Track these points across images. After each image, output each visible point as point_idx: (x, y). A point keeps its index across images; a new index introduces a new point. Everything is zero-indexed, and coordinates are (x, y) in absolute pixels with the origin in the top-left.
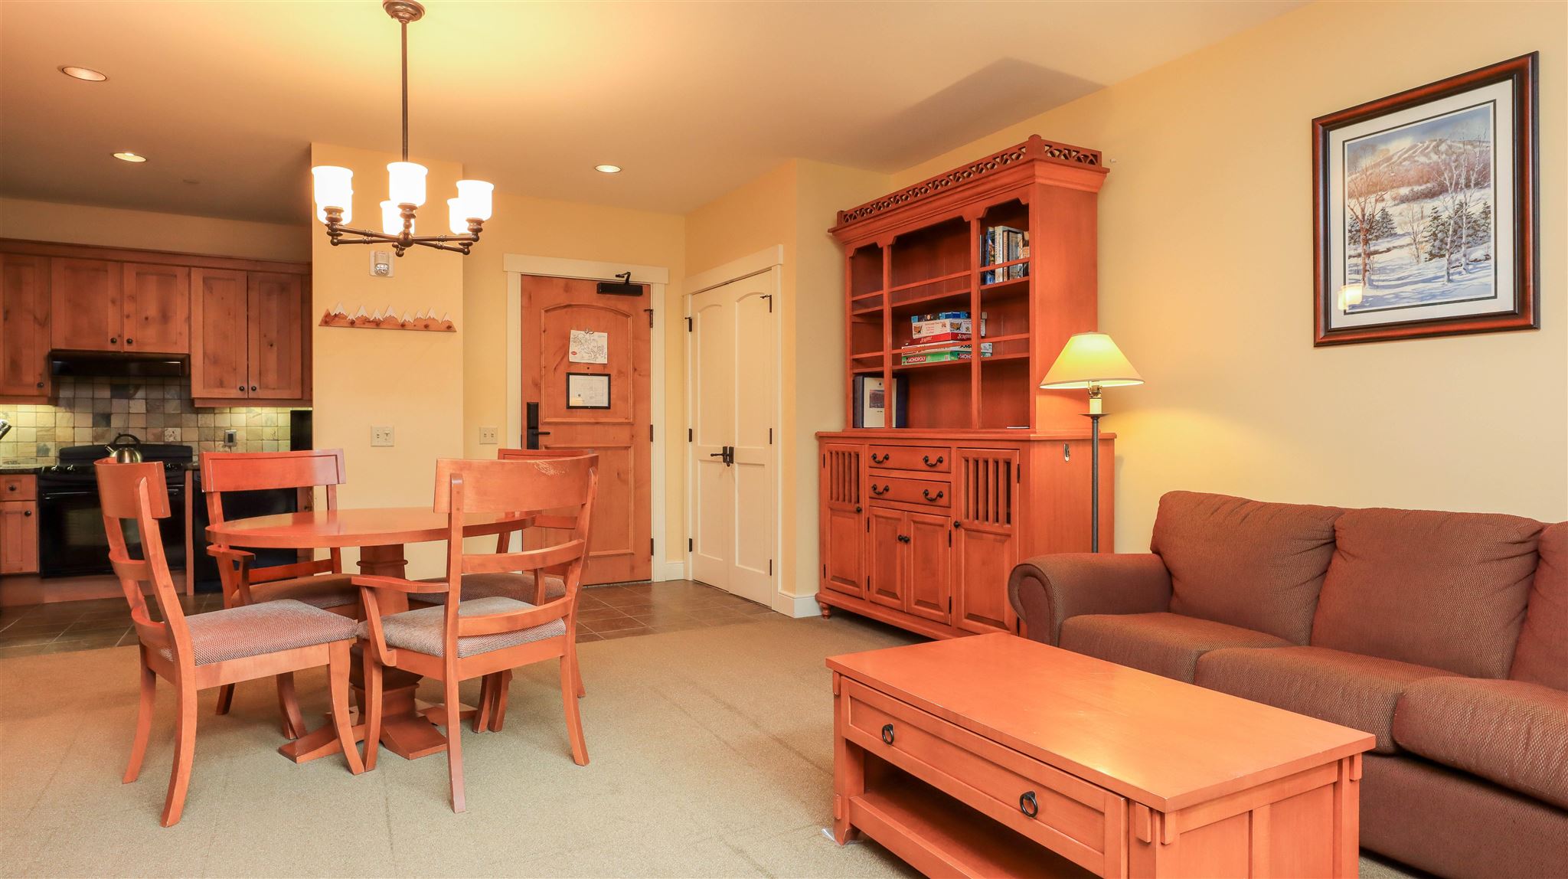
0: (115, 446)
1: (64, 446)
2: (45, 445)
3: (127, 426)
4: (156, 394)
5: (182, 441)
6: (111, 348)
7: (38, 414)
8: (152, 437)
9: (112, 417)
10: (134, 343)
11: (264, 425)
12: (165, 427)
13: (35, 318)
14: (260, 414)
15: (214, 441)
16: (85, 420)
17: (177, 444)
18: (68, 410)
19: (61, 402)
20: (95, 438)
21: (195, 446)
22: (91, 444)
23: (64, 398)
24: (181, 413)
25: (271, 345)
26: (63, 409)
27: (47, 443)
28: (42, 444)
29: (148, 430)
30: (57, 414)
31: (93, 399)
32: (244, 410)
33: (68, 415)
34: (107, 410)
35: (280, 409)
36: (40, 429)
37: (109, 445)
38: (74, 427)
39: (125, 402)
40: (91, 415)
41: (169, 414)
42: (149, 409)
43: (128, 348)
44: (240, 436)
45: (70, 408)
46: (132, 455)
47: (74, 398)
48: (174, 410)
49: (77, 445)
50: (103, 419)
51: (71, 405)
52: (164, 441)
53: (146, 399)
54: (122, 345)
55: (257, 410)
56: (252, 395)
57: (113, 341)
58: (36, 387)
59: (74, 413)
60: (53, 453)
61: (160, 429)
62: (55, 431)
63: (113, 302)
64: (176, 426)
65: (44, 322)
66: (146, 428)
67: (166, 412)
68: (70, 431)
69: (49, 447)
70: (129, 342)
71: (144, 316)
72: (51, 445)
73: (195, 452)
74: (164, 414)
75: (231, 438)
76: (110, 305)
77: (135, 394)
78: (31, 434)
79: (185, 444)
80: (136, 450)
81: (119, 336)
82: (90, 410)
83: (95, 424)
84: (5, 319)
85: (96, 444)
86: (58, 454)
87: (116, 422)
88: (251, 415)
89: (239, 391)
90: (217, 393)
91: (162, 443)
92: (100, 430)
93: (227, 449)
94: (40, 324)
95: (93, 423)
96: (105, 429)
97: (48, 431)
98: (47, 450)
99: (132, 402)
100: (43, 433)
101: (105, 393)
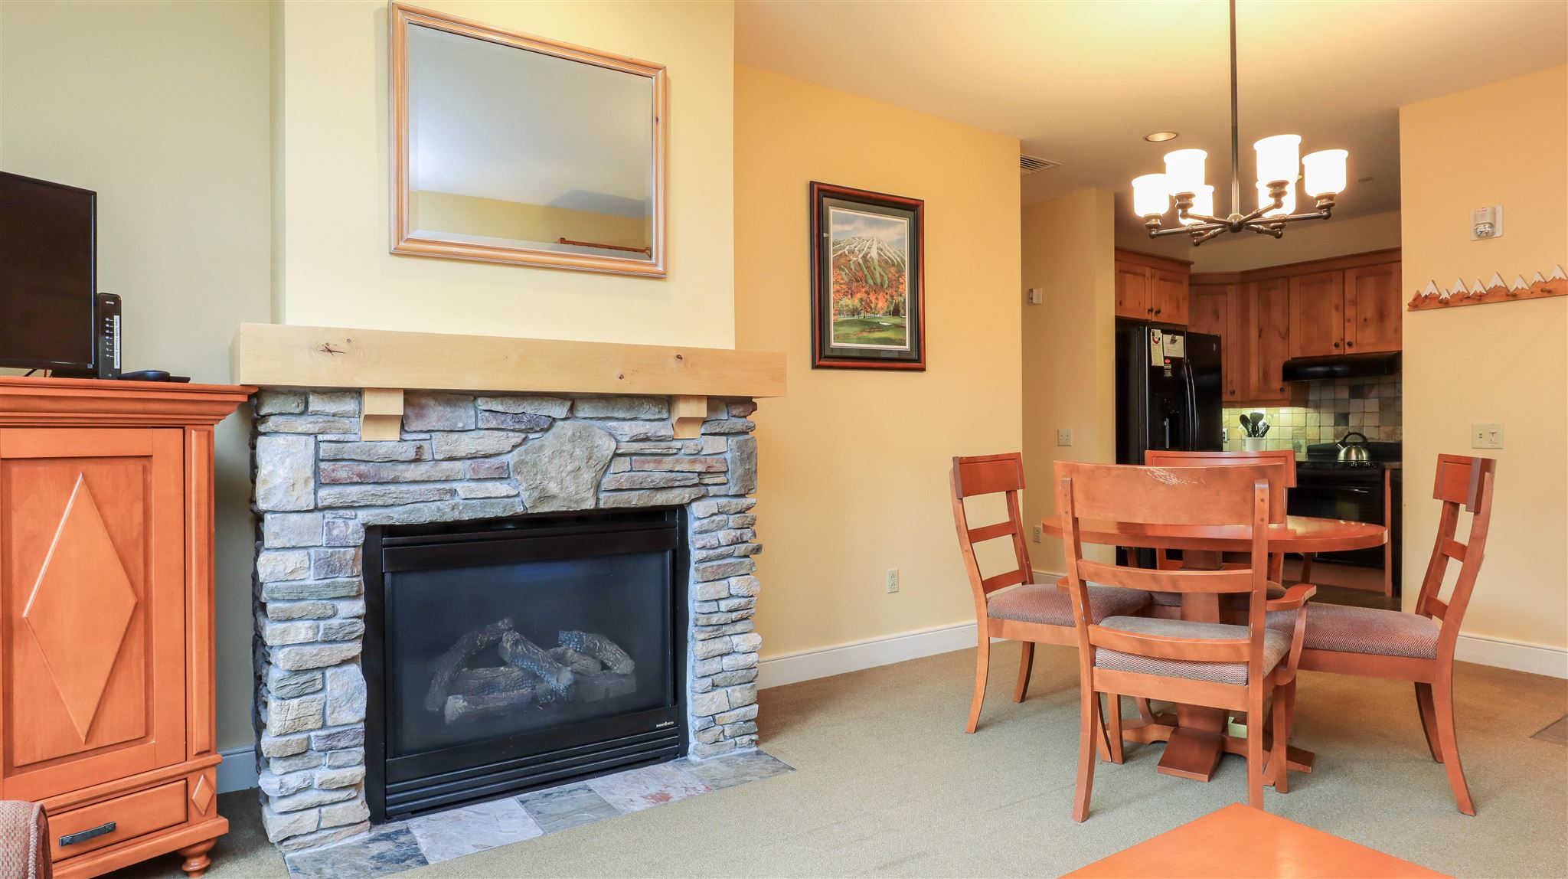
0: (1344, 444)
1: (1312, 443)
2: (1298, 442)
3: (1359, 425)
4: (1388, 392)
6: (1335, 352)
7: (1293, 415)
8: (1384, 435)
9: (1350, 416)
10: (1354, 345)
12: (1395, 426)
13: (1280, 333)
16: (1328, 419)
19: (1310, 404)
20: (1336, 436)
22: (1330, 442)
23: (1312, 400)
26: (1311, 410)
27: (1300, 441)
28: (1296, 441)
29: (1380, 429)
30: (1308, 415)
31: (1334, 400)
33: (1316, 415)
34: (1345, 411)
36: (1295, 429)
37: (1339, 443)
38: (1320, 427)
39: (1361, 401)
40: (1333, 415)
42: (1382, 407)
43: (1349, 351)
45: (1317, 409)
46: (1358, 452)
47: (1320, 400)
49: (1322, 442)
50: (1342, 418)
51: (1317, 406)
52: (1395, 439)
53: (1379, 399)
54: (1344, 348)
57: (1337, 345)
58: (1279, 391)
59: (1320, 413)
60: (1304, 450)
61: (1392, 428)
62: (1306, 430)
63: (1337, 308)
65: (1286, 336)
66: (1379, 427)
68: (1317, 429)
69: (1301, 443)
70: (1350, 344)
71: (1363, 318)
72: (1302, 442)
74: (1395, 412)
76: (1334, 311)
77: (1369, 393)
78: (1288, 433)
80: (1364, 448)
81: (1342, 340)
82: (1332, 411)
83: (1336, 424)
84: (1260, 336)
85: (1335, 441)
86: (1307, 450)
87: (1353, 422)
91: (1393, 442)
92: (1340, 428)
94: (1282, 337)
95: (1335, 423)
96: (1345, 427)
97: (1300, 430)
98: (1300, 447)
99: (1367, 402)
100: (1298, 431)
101: (1344, 394)
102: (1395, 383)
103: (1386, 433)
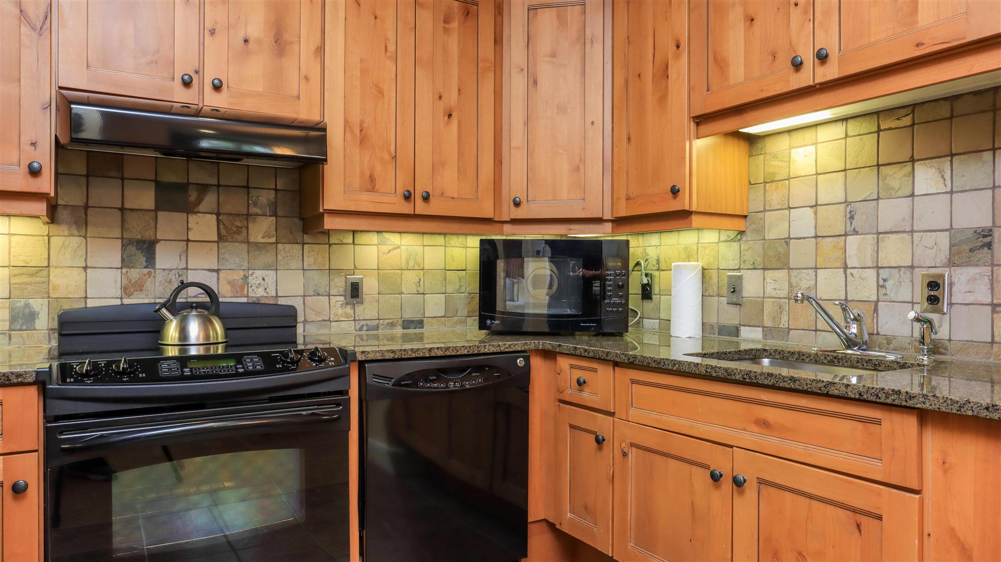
1: (67, 306)
2: (27, 305)
3: (185, 266)
4: (234, 203)
5: (277, 296)
6: (181, 96)
7: (13, 238)
8: (229, 287)
9: (158, 248)
10: (225, 87)
11: (403, 267)
12: (249, 269)
14: (398, 247)
15: (329, 295)
16: (106, 252)
17: (271, 302)
18: (76, 232)
19: (61, 214)
20: (126, 290)
21: (297, 303)
22: (118, 302)
23: (65, 206)
24: (277, 243)
25: (450, 116)
26: (64, 229)
27: (32, 301)
28: (21, 303)
29: (222, 274)
30: (53, 240)
31: (122, 209)
32: (374, 238)
33: (75, 241)
34: (149, 235)
35: (427, 239)
36: (17, 271)
37: (164, 305)
38: (85, 268)
39: (180, 216)
40: (119, 244)
41: (257, 244)
42: (224, 232)
43: (213, 101)
44: (370, 286)
45: (78, 228)
46: (204, 325)
47: (86, 207)
48: (263, 238)
49: (91, 304)
50: (140, 251)
51: (80, 223)
52: (247, 296)
53: (218, 214)
54: (201, 92)
55: (394, 239)
56: (421, 208)
57: (187, 84)
58: (23, 172)
59: (85, 237)
60: (45, 322)
61: (242, 273)
62: (49, 276)
64: (267, 268)
65: (42, 25)
66: (217, 271)
67: (252, 240)
68: (77, 276)
69: (35, 308)
70: (216, 86)
71: (241, 36)
72: (39, 305)
73: (300, 318)
74: (248, 242)
75: (355, 291)
76: (178, 3)
77: (199, 201)
79: (282, 302)
80: (212, 316)
81: (197, 72)
82: (117, 233)
83: (126, 263)
85: (127, 301)
86: (55, 325)
87: (168, 259)
88: (385, 248)
89: (403, 201)
90: (365, 202)
91: (244, 300)
92: (135, 274)
93: (349, 310)
94: (34, 28)
95: (123, 260)
96: (146, 270)
97: (32, 275)
98: (32, 316)
99: (193, 219)
100: (24, 279)
101: (145, 198)
102: (247, 187)
103: (232, 283)
